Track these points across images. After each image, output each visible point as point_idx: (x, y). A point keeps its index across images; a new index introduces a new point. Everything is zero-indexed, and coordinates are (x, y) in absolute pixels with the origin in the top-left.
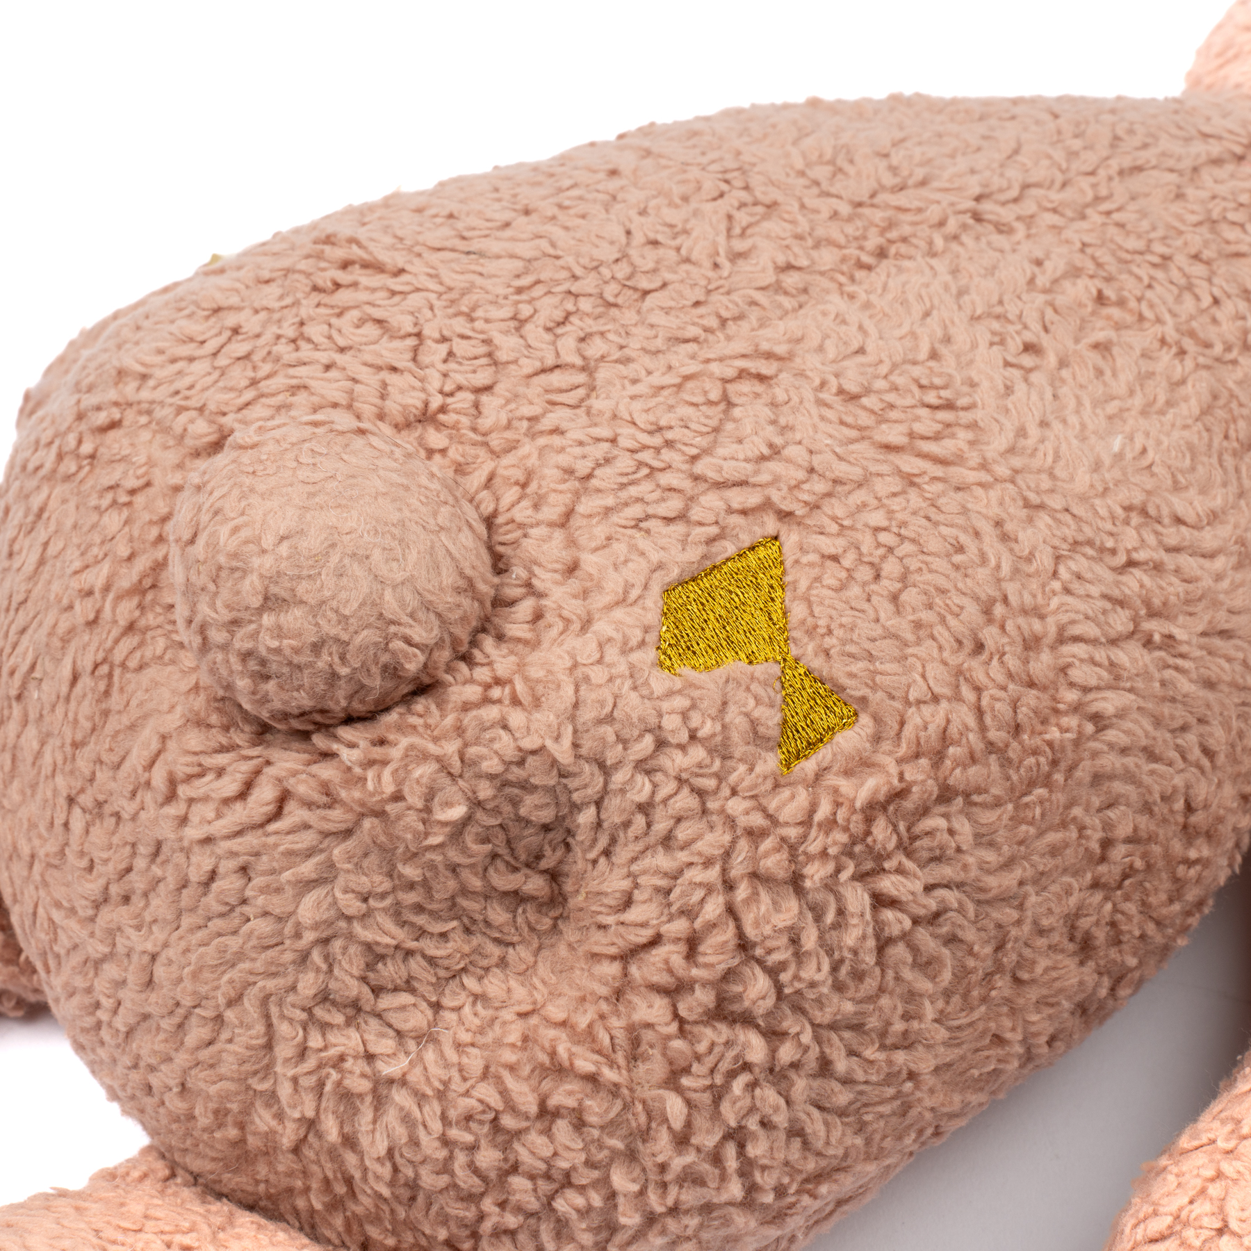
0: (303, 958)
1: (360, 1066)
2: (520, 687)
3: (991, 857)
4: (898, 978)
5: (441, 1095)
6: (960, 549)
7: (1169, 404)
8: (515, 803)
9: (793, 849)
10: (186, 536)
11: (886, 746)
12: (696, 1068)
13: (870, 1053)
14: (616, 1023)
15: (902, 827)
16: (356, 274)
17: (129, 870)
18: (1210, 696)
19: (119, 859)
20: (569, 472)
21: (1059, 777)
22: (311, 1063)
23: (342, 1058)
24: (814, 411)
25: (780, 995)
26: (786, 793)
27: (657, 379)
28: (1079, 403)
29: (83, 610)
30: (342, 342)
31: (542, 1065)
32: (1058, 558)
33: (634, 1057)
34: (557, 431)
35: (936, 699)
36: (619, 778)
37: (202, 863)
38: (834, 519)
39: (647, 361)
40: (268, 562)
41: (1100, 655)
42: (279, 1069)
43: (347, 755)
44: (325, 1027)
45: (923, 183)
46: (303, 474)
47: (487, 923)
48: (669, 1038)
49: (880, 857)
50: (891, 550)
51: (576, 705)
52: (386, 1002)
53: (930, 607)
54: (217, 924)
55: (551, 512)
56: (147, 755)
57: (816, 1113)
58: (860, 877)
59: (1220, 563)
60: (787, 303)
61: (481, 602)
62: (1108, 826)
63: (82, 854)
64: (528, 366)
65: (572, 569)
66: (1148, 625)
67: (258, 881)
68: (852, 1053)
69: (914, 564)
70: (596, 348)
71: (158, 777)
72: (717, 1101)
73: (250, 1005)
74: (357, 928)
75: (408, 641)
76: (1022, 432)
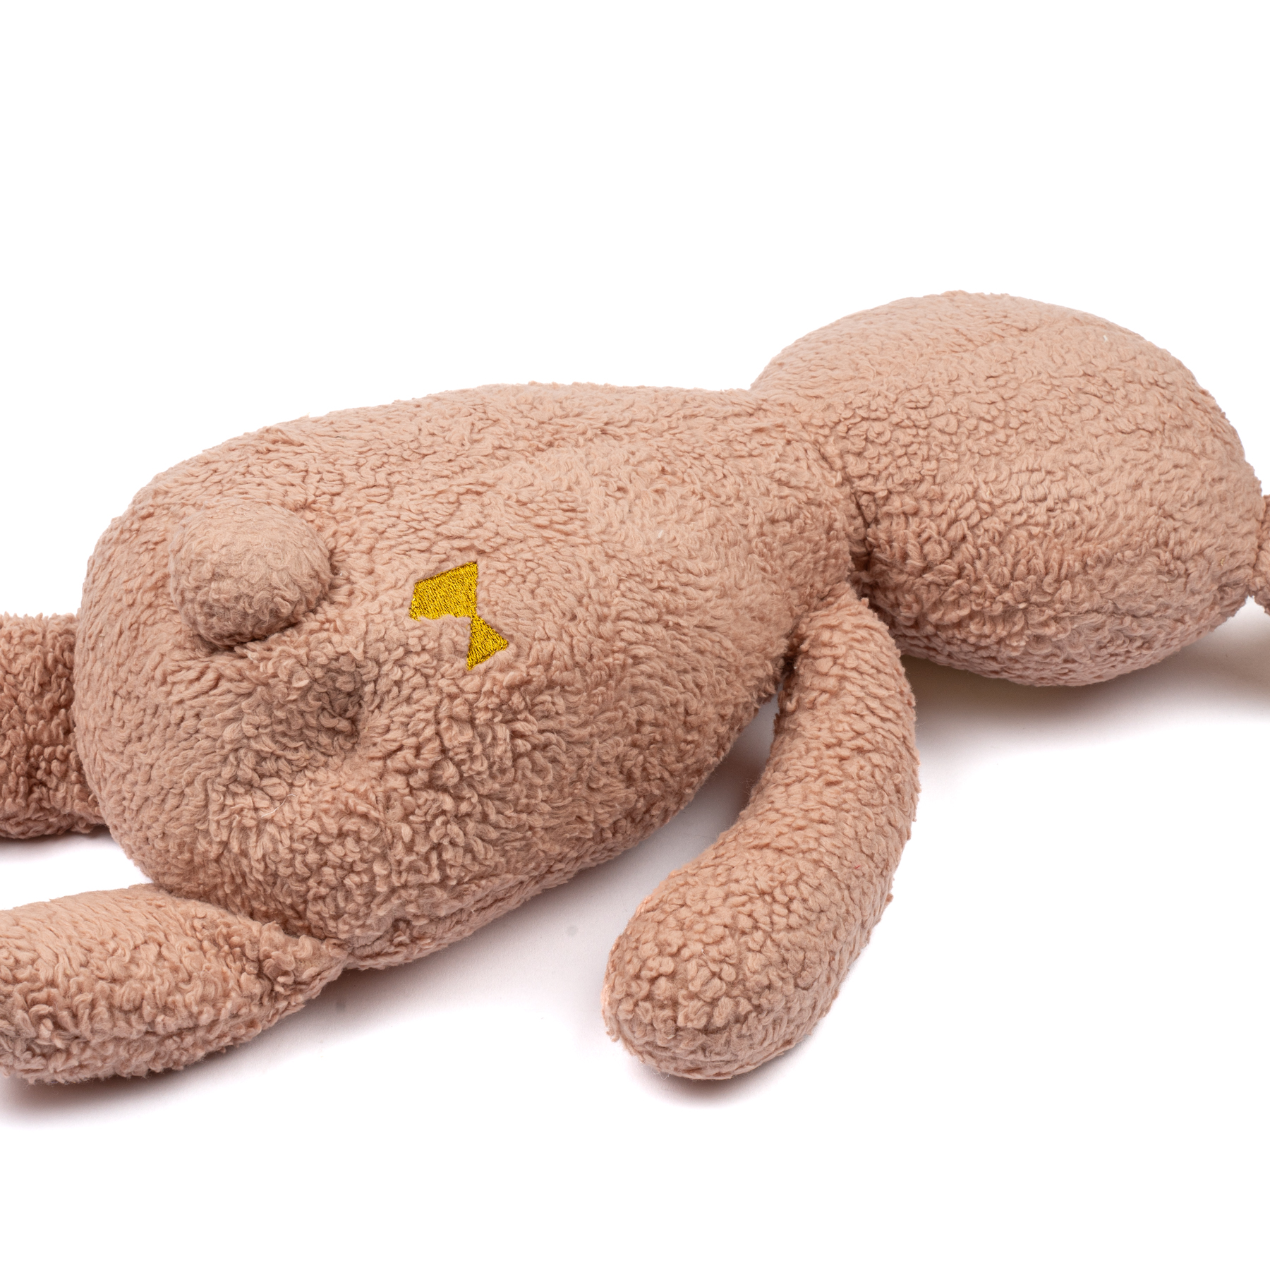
0: (225, 759)
1: (251, 814)
2: (339, 623)
3: (574, 719)
4: (524, 776)
5: (291, 826)
6: (569, 571)
7: (691, 520)
8: (334, 680)
9: (471, 705)
10: (177, 548)
11: (522, 659)
12: (417, 811)
13: (509, 813)
14: (379, 789)
15: (528, 699)
16: (280, 446)
17: (141, 723)
18: (699, 656)
19: (136, 719)
20: (374, 530)
21: (612, 683)
22: (226, 813)
23: (242, 810)
24: (502, 508)
25: (462, 778)
26: (469, 678)
27: (425, 492)
28: (643, 515)
29: (127, 599)
30: (267, 474)
31: (341, 811)
32: (620, 581)
33: (387, 807)
34: (370, 512)
35: (549, 639)
36: (385, 668)
37: (178, 712)
38: (506, 555)
39: (421, 485)
40: (215, 557)
41: (639, 627)
42: (210, 817)
43: (250, 655)
44: (235, 795)
45: (578, 415)
46: (236, 518)
47: (319, 744)
48: (404, 795)
49: (515, 713)
50: (533, 570)
51: (366, 633)
52: (266, 782)
53: (550, 596)
54: (184, 744)
55: (364, 546)
56: (153, 664)
57: (479, 841)
58: (506, 722)
59: (709, 594)
60: (496, 462)
61: (323, 586)
62: (640, 714)
63: (119, 719)
64: (359, 484)
65: (371, 572)
66: (666, 617)
67: (204, 720)
68: (499, 812)
69: (544, 577)
70: (394, 479)
71: (158, 674)
72: (428, 829)
73: (198, 785)
74: (253, 743)
75: (283, 598)
76: (610, 525)
